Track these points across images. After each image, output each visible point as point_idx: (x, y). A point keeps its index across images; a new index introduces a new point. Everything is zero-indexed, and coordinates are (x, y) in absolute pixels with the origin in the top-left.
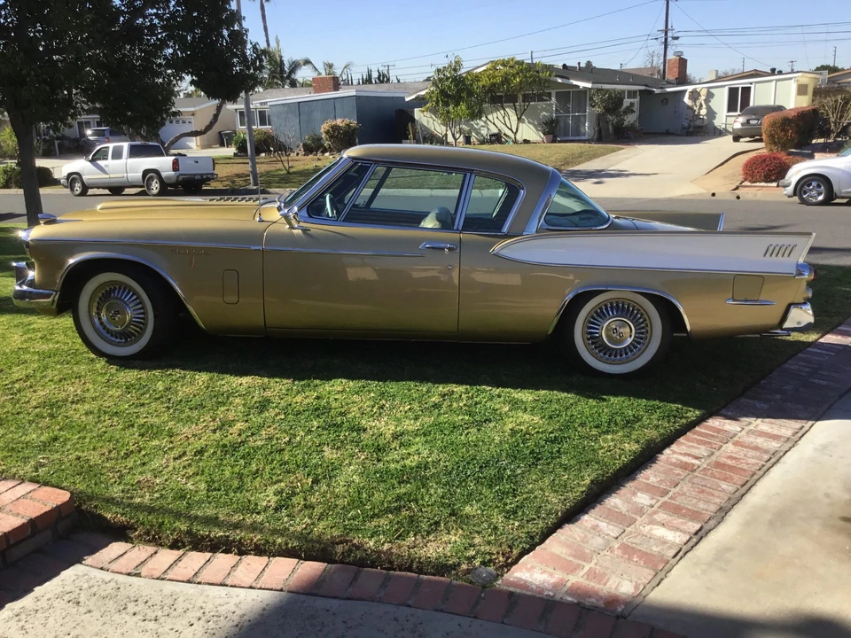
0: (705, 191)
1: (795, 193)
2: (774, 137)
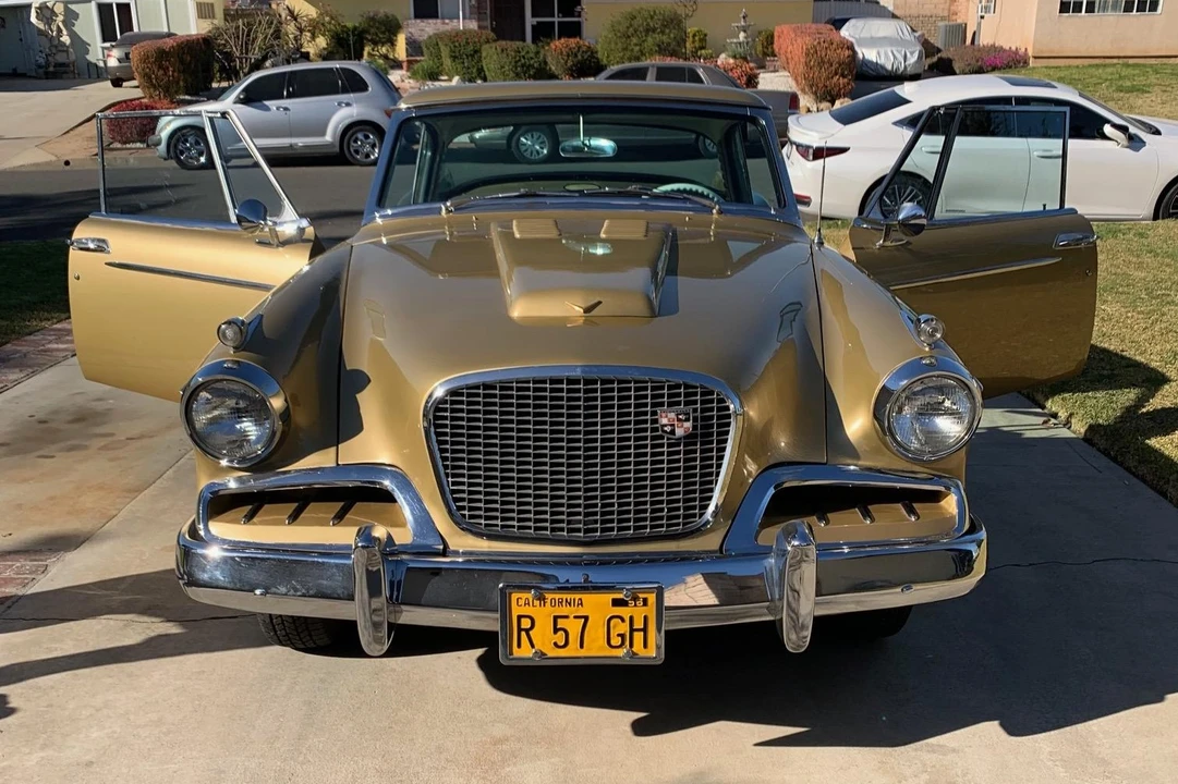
0: (54, 158)
1: (168, 157)
2: (150, 78)
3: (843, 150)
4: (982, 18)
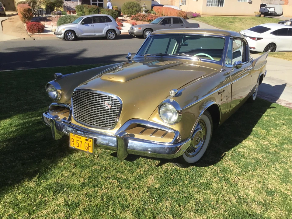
1: (64, 37)
2: (26, 15)
3: (262, 38)
4: (181, 5)
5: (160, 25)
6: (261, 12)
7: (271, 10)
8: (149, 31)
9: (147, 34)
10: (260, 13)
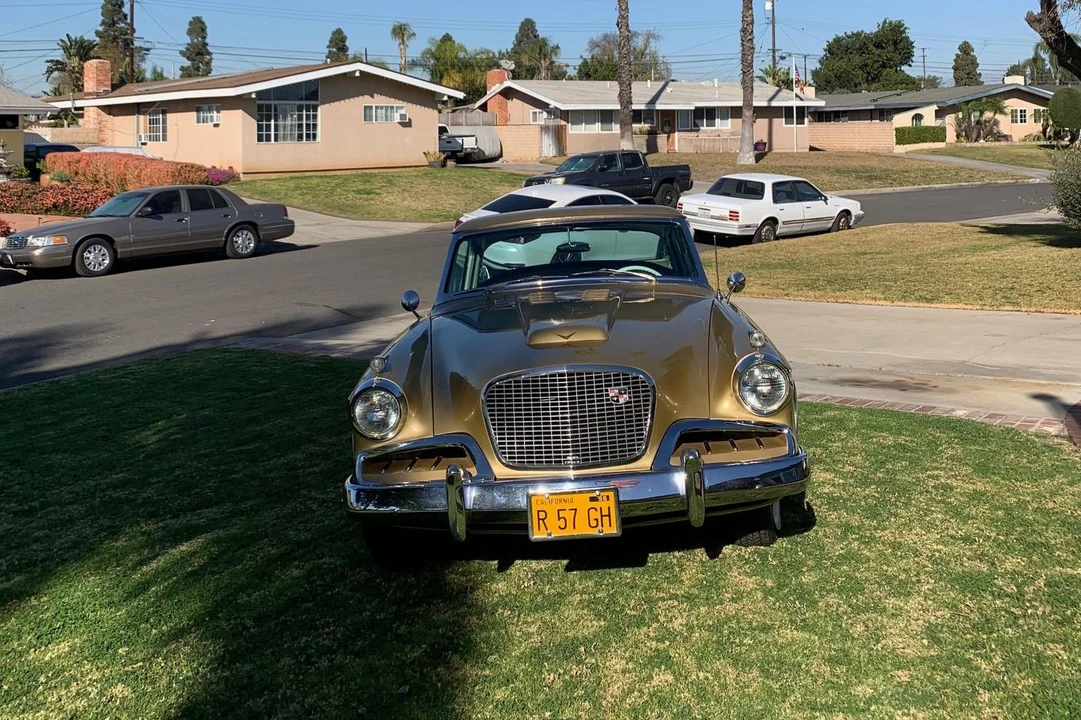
4: (144, 144)
5: (140, 219)
6: (444, 152)
7: (469, 144)
8: (98, 247)
9: (91, 256)
10: (443, 156)
